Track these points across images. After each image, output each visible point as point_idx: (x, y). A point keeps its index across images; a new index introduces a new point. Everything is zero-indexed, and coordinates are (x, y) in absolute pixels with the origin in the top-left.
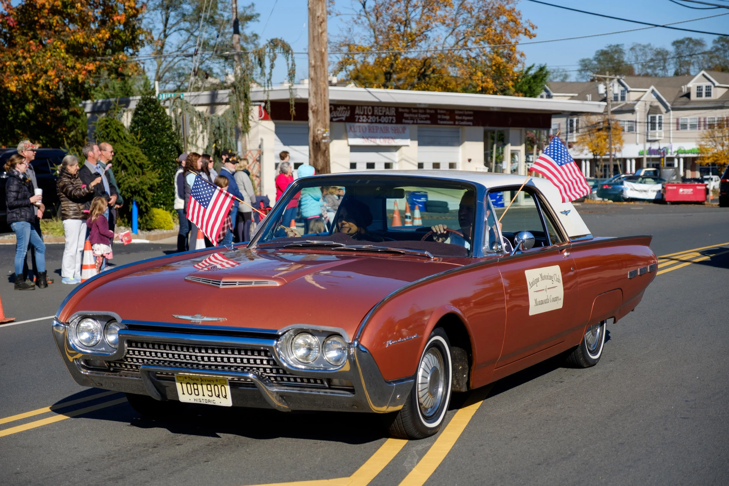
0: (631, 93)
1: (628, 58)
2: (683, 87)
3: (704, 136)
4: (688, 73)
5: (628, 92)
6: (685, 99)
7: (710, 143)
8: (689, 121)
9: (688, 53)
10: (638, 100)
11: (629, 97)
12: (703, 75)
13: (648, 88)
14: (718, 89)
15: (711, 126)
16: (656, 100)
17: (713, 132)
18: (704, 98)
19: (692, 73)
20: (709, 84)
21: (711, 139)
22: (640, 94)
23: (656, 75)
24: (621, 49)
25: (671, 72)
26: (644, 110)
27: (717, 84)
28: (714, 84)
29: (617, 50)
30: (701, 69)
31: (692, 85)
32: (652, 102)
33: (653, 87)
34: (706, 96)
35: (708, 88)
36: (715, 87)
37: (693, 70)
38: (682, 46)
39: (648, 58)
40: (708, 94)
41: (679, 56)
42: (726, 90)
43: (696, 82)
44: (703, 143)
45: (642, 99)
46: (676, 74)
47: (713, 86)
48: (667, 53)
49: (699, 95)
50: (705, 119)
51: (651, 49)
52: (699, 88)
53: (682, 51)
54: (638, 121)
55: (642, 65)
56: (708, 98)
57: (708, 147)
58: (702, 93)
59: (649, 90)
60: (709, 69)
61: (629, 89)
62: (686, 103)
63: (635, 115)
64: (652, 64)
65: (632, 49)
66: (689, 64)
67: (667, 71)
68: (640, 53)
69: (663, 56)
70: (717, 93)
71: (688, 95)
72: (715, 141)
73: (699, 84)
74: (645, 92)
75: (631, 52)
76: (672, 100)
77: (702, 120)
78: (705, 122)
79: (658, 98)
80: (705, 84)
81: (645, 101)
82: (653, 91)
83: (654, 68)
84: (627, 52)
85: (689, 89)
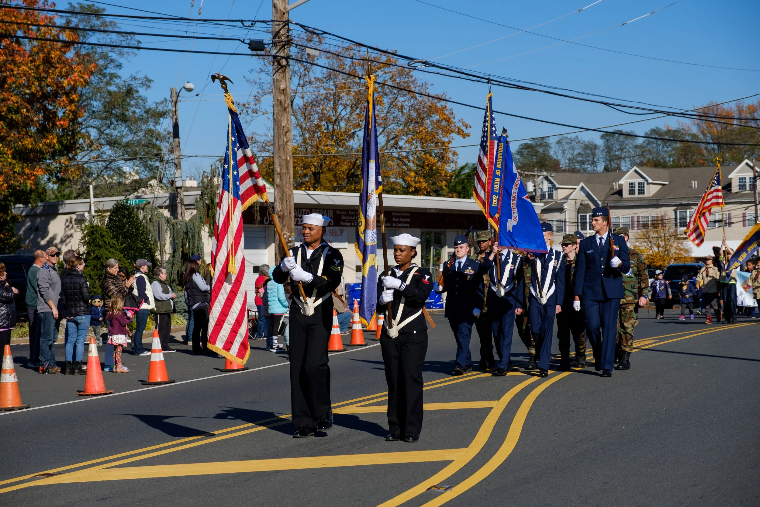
0: (559, 190)
1: (555, 152)
2: (614, 184)
3: (638, 236)
4: (619, 168)
5: (557, 189)
6: (616, 196)
7: (645, 244)
8: (621, 220)
9: (618, 147)
10: (567, 198)
11: (557, 194)
12: (636, 171)
13: (578, 185)
14: (651, 185)
15: (645, 226)
16: (586, 198)
17: (647, 232)
18: (636, 195)
19: (623, 168)
20: (642, 180)
21: (646, 240)
22: (568, 192)
23: (585, 170)
24: (546, 142)
25: (600, 168)
26: (574, 209)
27: (650, 181)
28: (647, 181)
29: (542, 142)
30: (632, 165)
31: (624, 181)
32: (582, 201)
33: (582, 184)
34: (639, 193)
35: (641, 185)
36: (648, 184)
37: (624, 165)
38: (612, 141)
39: (576, 152)
40: (641, 191)
41: (609, 149)
42: (660, 187)
43: (627, 178)
44: (637, 244)
45: (570, 198)
46: (606, 169)
47: (646, 183)
48: (596, 147)
49: (632, 192)
50: (638, 217)
51: (579, 142)
52: (631, 185)
53: (613, 144)
54: (567, 220)
55: (569, 160)
56: (641, 196)
57: (643, 248)
58: (634, 190)
59: (578, 187)
60: (641, 165)
61: (557, 186)
62: (618, 201)
63: (564, 214)
64: (580, 159)
65: (559, 142)
66: (619, 158)
67: (596, 166)
68: (566, 146)
69: (591, 149)
70: (651, 190)
71: (620, 192)
72: (650, 242)
73: (632, 181)
74: (575, 189)
75: (557, 146)
76: (603, 198)
77: (636, 219)
78: (638, 222)
79: (588, 196)
80: (637, 180)
81: (576, 200)
82: (582, 188)
83: (583, 162)
84: (552, 146)
85: (621, 186)
